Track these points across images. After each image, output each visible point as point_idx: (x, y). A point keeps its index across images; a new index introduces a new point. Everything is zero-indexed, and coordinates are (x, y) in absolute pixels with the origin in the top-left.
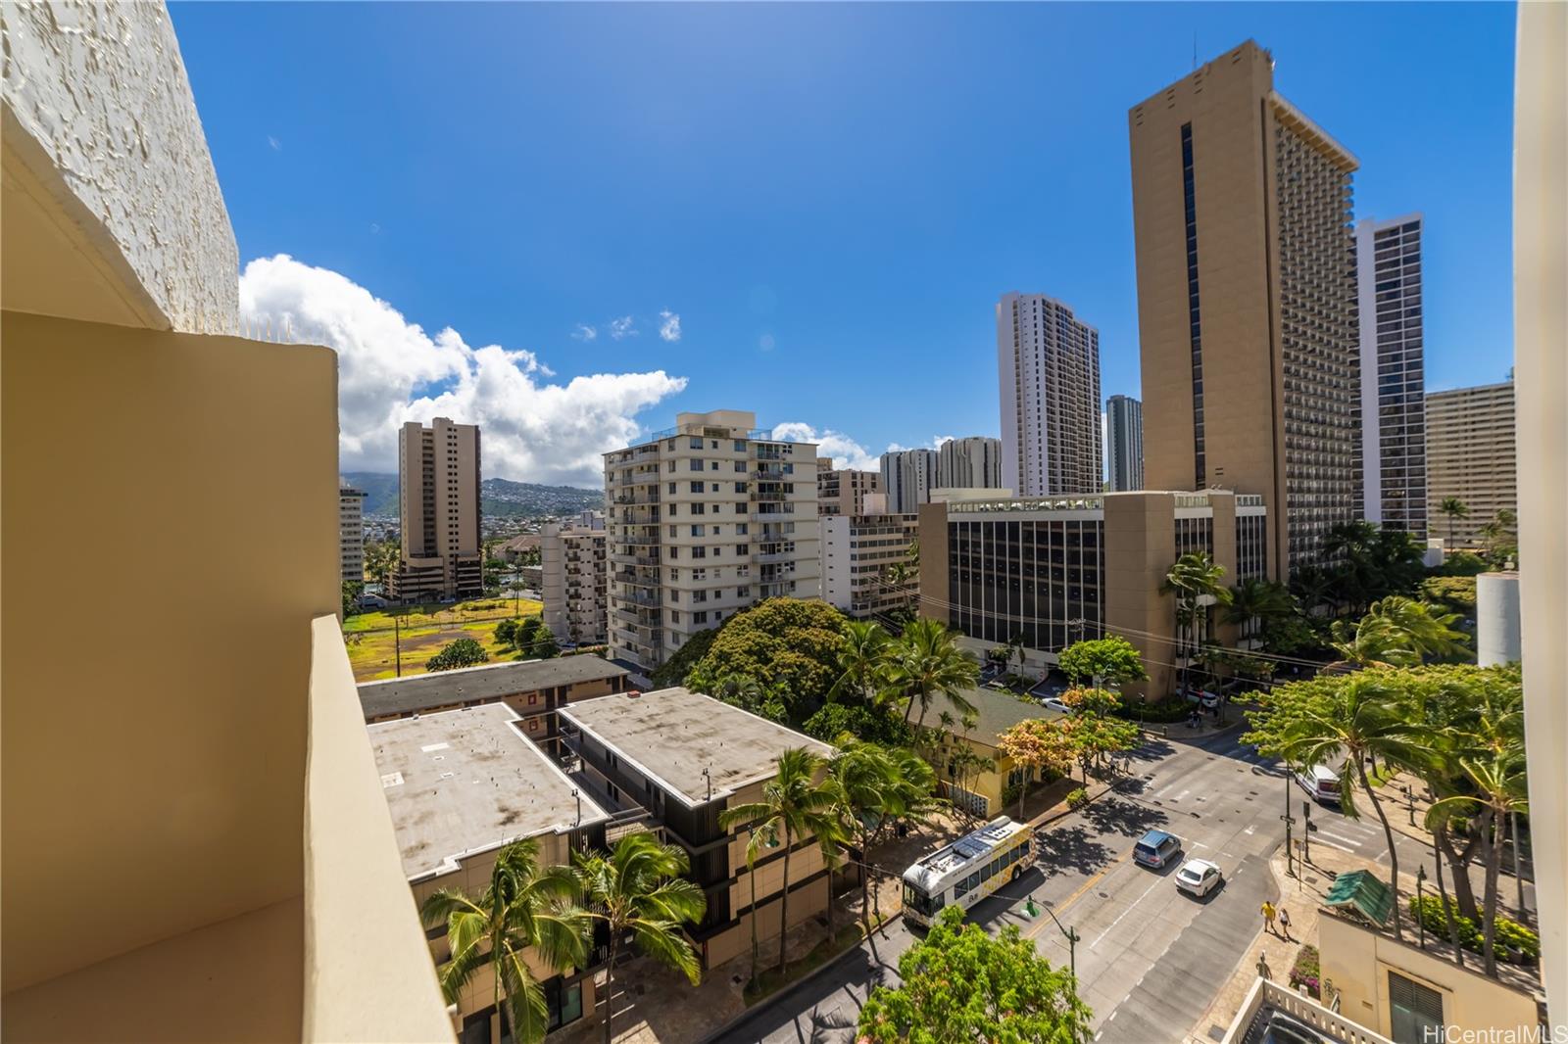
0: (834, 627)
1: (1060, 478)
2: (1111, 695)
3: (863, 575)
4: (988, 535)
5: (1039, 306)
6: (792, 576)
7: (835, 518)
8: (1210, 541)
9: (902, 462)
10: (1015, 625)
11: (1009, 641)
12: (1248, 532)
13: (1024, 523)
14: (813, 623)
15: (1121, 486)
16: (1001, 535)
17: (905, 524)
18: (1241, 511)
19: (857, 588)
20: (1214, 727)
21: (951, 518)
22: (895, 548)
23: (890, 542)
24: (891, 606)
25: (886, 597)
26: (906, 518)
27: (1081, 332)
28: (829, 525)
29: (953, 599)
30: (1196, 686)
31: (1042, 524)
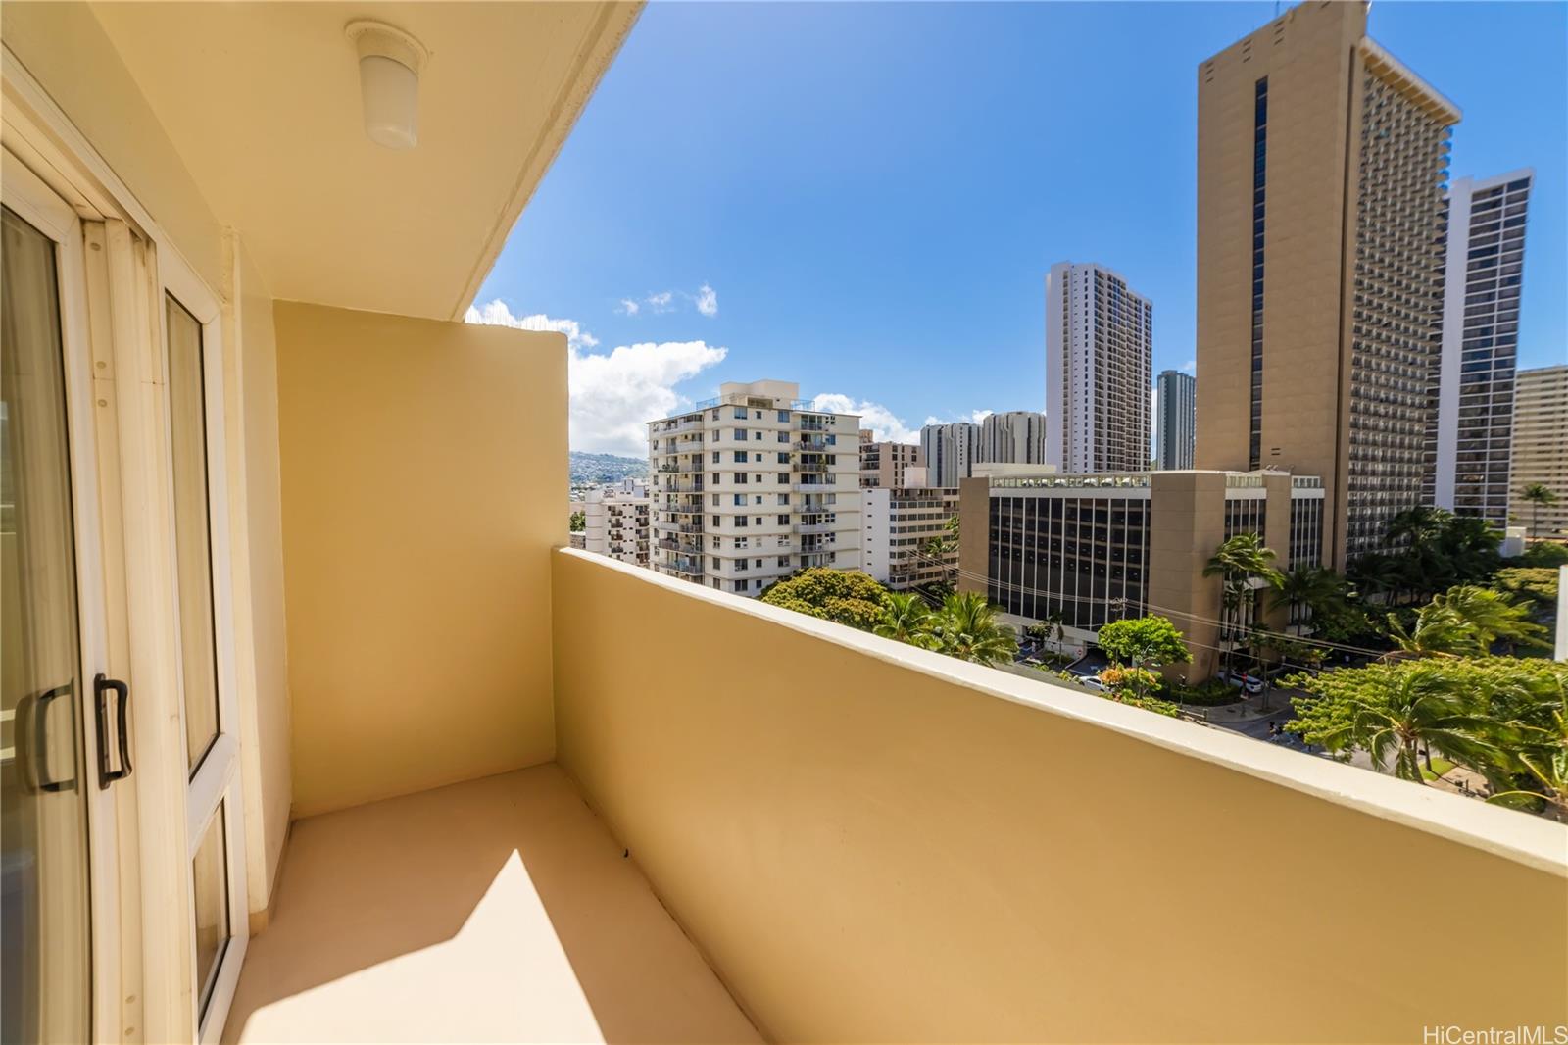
0: (873, 598)
1: (1105, 455)
2: (1151, 675)
3: (903, 549)
4: (1031, 510)
5: (1091, 277)
6: (832, 547)
7: (875, 490)
8: (1262, 523)
9: (943, 435)
10: (1055, 602)
11: (1048, 618)
12: (1304, 515)
13: (1068, 500)
14: (853, 594)
15: (1169, 464)
16: (1043, 511)
17: (946, 498)
18: (1297, 494)
19: (895, 561)
20: (1257, 712)
21: (993, 493)
22: (934, 522)
23: (930, 516)
24: (929, 580)
25: (924, 570)
26: (947, 492)
27: (1133, 304)
28: (869, 497)
29: (992, 575)
30: (1240, 670)
31: (1086, 502)
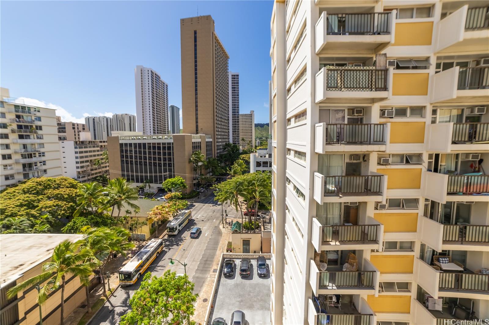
0: (73, 186)
1: (156, 129)
2: (178, 194)
3: (82, 165)
4: (135, 147)
6: (44, 167)
7: (65, 142)
8: (200, 148)
9: (95, 121)
10: (146, 177)
11: (144, 182)
12: (209, 144)
13: (148, 143)
14: (62, 186)
15: (173, 132)
16: (140, 147)
17: (100, 144)
19: (79, 170)
20: (204, 197)
21: (121, 142)
22: (96, 153)
23: (94, 151)
24: (97, 175)
25: (93, 172)
26: (101, 142)
27: (163, 84)
28: (63, 145)
29: (123, 170)
30: (198, 187)
31: (154, 144)
